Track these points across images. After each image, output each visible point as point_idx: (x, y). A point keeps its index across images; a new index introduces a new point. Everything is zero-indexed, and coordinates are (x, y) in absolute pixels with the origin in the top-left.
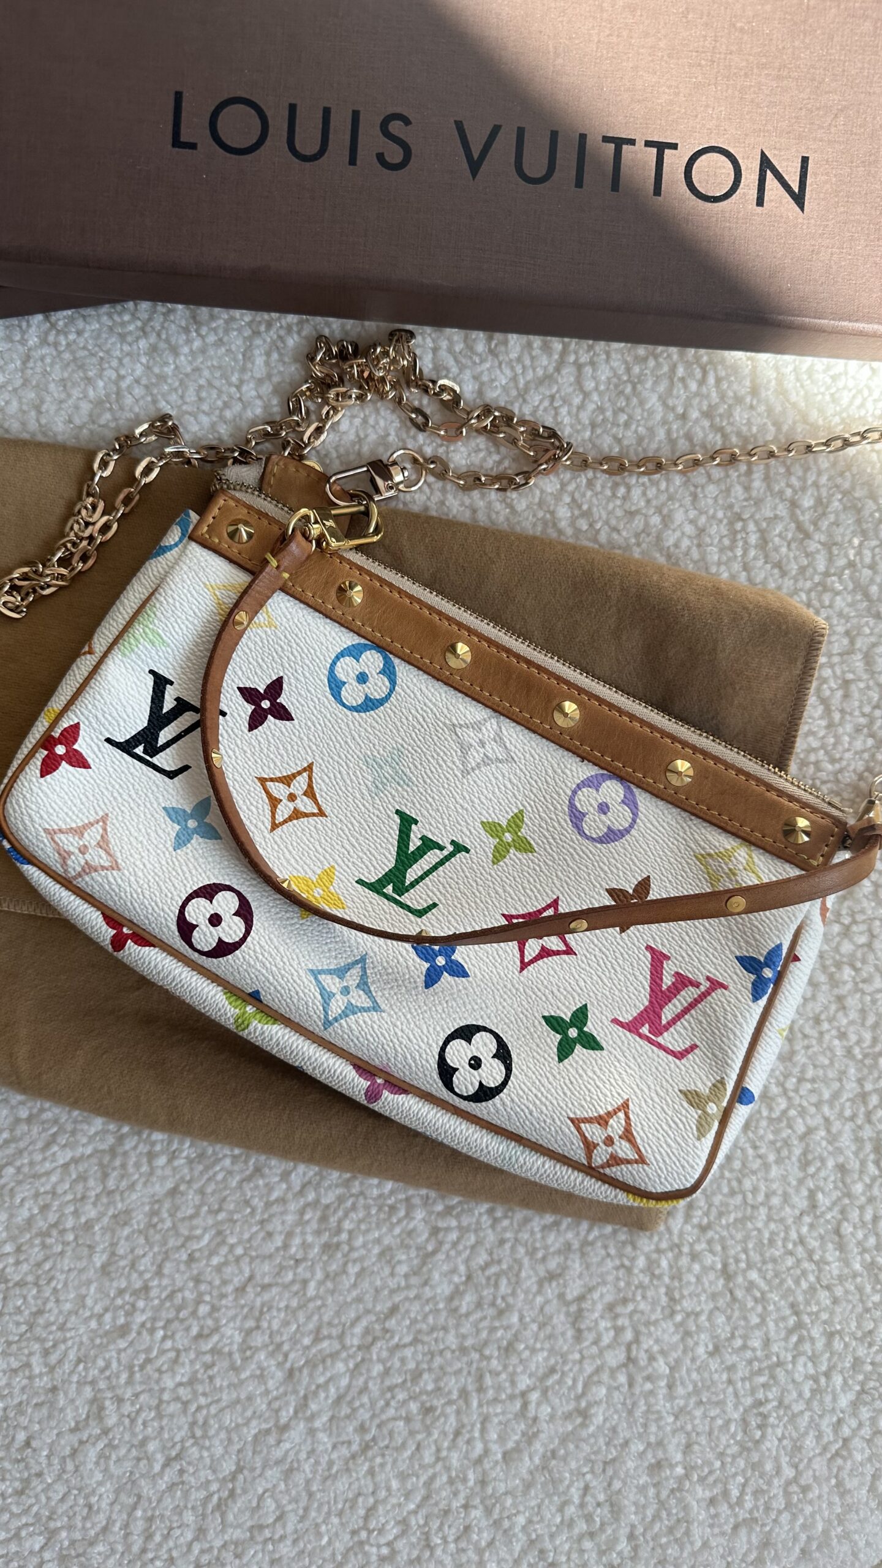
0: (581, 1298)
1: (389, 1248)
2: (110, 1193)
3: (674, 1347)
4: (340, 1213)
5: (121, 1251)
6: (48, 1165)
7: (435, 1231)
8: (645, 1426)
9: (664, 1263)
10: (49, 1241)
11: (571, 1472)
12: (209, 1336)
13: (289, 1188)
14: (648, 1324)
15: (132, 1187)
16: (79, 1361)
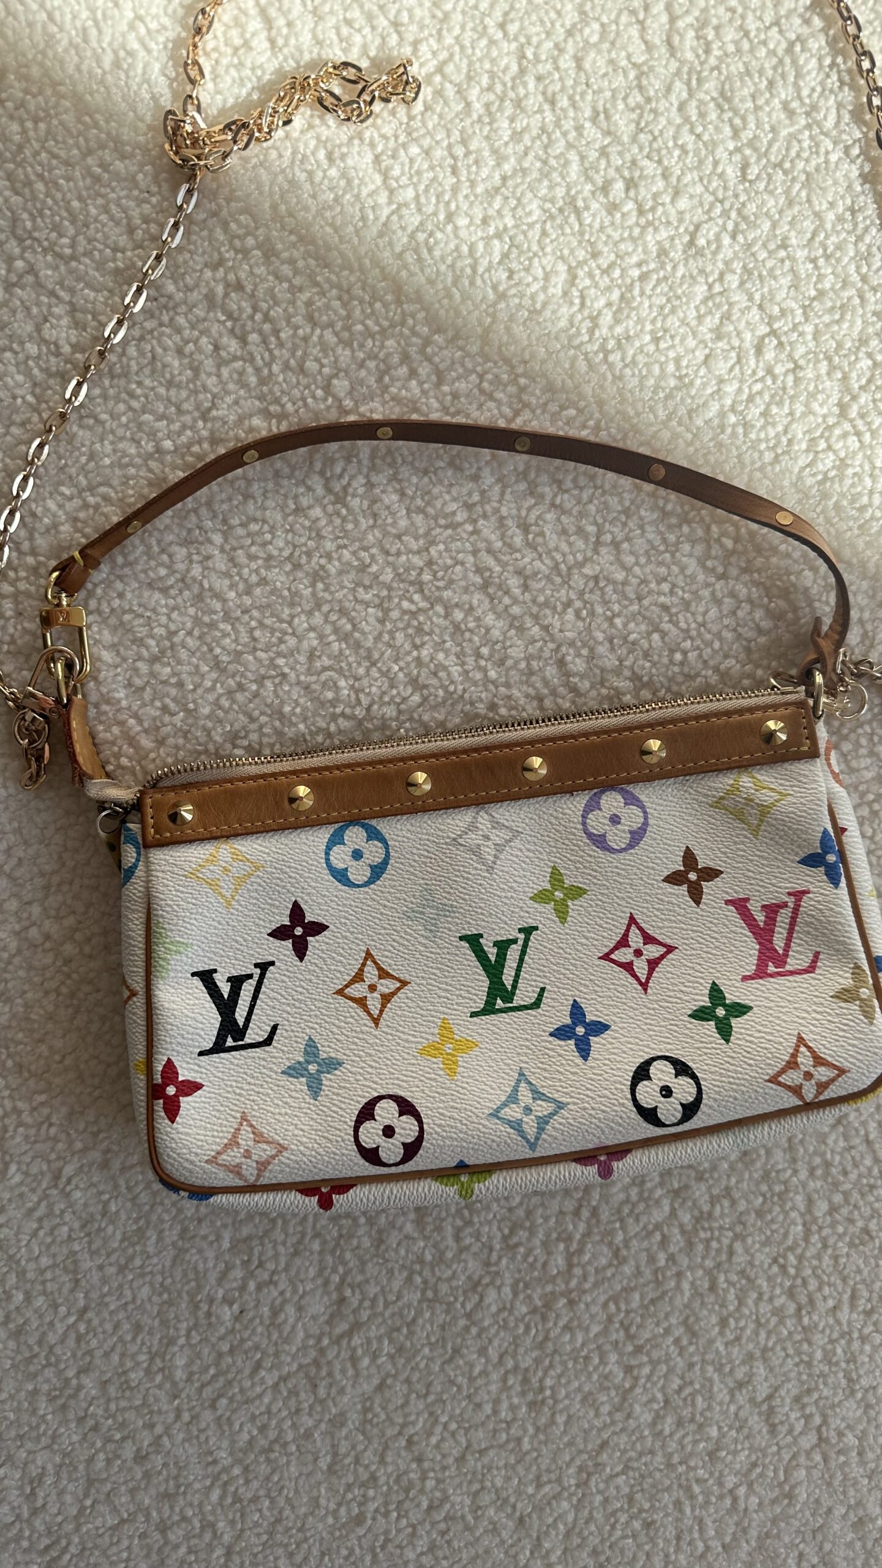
0: (770, 1397)
1: (590, 1393)
2: (322, 1402)
3: (859, 1420)
4: (540, 1373)
5: (342, 1450)
6: (258, 1390)
7: (628, 1369)
8: (844, 1493)
9: (839, 1351)
10: (272, 1456)
11: (786, 1547)
12: (441, 1505)
13: (488, 1361)
14: (833, 1406)
15: (342, 1391)
16: (323, 1554)
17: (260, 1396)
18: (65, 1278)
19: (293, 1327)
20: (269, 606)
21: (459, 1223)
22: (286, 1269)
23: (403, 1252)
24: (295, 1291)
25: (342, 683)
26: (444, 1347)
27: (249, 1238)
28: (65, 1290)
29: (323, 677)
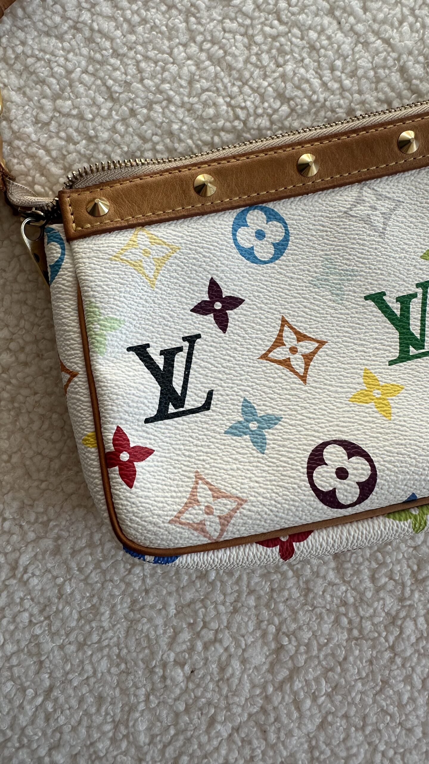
17: (217, 749)
18: (30, 662)
19: (240, 680)
20: (151, 42)
21: (374, 565)
22: (228, 627)
23: (328, 598)
24: (238, 646)
25: (221, 100)
26: (374, 680)
27: (192, 602)
28: (31, 673)
29: (204, 97)
